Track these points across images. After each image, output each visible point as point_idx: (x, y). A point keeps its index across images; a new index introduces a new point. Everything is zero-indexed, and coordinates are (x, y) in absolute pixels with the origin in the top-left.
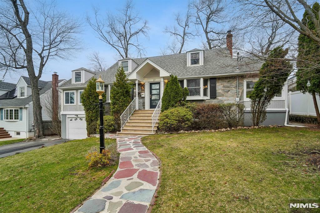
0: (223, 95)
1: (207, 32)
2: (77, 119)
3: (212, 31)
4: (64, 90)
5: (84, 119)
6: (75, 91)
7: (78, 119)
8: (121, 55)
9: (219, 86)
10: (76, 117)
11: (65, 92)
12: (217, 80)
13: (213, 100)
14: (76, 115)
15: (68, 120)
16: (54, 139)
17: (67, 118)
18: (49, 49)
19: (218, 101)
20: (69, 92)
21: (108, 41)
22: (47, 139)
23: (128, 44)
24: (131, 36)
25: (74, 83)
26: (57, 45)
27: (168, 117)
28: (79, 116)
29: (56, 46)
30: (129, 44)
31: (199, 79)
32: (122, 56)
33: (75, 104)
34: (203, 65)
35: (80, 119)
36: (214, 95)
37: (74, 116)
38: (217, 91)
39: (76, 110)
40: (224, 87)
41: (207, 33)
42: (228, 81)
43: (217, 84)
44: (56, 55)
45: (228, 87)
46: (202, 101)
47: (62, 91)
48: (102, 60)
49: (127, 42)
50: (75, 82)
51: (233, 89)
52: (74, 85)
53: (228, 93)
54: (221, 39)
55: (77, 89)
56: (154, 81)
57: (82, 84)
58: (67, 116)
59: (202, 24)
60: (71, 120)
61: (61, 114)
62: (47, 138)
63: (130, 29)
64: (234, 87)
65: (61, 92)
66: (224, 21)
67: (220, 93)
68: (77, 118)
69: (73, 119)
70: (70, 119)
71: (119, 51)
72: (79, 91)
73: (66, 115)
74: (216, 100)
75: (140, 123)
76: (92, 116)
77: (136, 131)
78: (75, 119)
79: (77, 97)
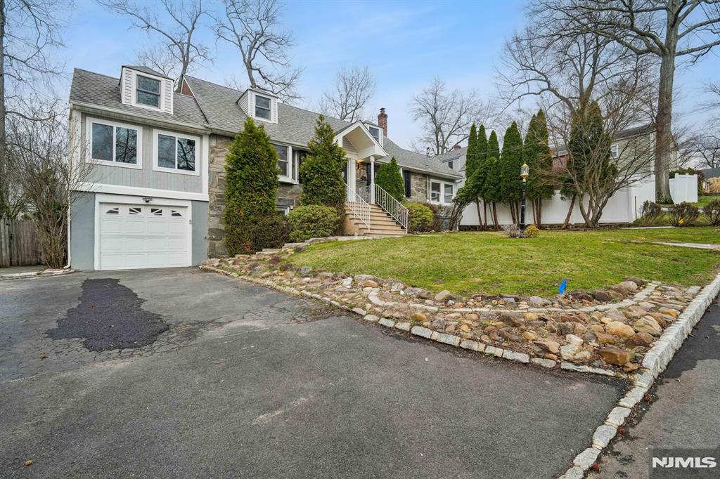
0: (415, 194)
2: (139, 210)
3: (258, 70)
4: (86, 114)
5: (187, 214)
6: (139, 131)
7: (146, 211)
11: (90, 122)
13: (407, 199)
14: (145, 198)
15: (100, 212)
17: (97, 203)
20: (114, 124)
25: (134, 104)
35: (153, 210)
36: (408, 192)
39: (142, 183)
42: (419, 178)
43: (411, 180)
50: (137, 103)
53: (419, 192)
55: (148, 126)
58: (99, 198)
60: (110, 212)
66: (278, 60)
67: (413, 190)
68: (142, 208)
69: (124, 211)
70: (112, 208)
72: (157, 132)
73: (95, 193)
78: (131, 210)
79: (148, 147)
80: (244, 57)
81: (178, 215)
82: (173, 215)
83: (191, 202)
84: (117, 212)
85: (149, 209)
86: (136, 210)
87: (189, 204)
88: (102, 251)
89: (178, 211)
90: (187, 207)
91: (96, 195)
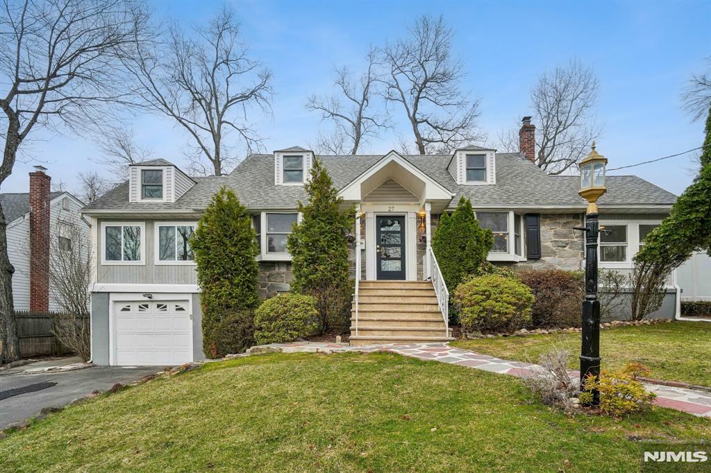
0: (554, 253)
1: (416, 120)
2: (147, 306)
3: (426, 121)
4: (101, 219)
5: (189, 308)
6: (142, 225)
7: (153, 306)
8: (203, 147)
9: (548, 233)
10: (146, 299)
11: (104, 225)
12: (541, 219)
13: (532, 264)
14: (145, 294)
15: (114, 311)
16: (68, 367)
17: (111, 302)
18: (44, 91)
19: (545, 265)
20: (122, 225)
21: (165, 105)
22: (46, 369)
23: (220, 123)
24: (228, 102)
25: (139, 200)
26: (61, 85)
27: (490, 295)
28: (155, 297)
29: (57, 87)
30: (224, 122)
31: (504, 213)
32: (205, 150)
33: (143, 261)
34: (495, 183)
35: (158, 306)
36: (534, 252)
37: (141, 298)
38: (543, 244)
39: (146, 279)
40: (556, 234)
41: (415, 122)
42: (564, 223)
43: (542, 228)
44: (58, 112)
45: (565, 236)
46: (510, 263)
47: (94, 222)
48: (145, 154)
49: (220, 116)
50: (142, 198)
51: (575, 240)
52: (137, 205)
53: (565, 248)
54: (445, 140)
55: (150, 220)
56: (389, 212)
57: (168, 205)
58: (113, 298)
59: (404, 102)
60: (124, 309)
61: (90, 289)
62: (46, 366)
63: (228, 85)
64: (576, 237)
65: (90, 226)
67: (547, 247)
68: (149, 304)
69: (135, 307)
70: (124, 306)
71: (196, 137)
72: (157, 225)
73: (109, 293)
74: (539, 264)
75: (395, 312)
76: (230, 294)
77: (395, 333)
78: (140, 307)
79: (149, 241)
80: (409, 112)
81: (182, 309)
82: (177, 309)
83: (191, 295)
84: (129, 310)
85: (155, 305)
86: (144, 307)
87: (190, 297)
88: (118, 348)
89: (181, 305)
90: (188, 301)
91: (110, 294)
